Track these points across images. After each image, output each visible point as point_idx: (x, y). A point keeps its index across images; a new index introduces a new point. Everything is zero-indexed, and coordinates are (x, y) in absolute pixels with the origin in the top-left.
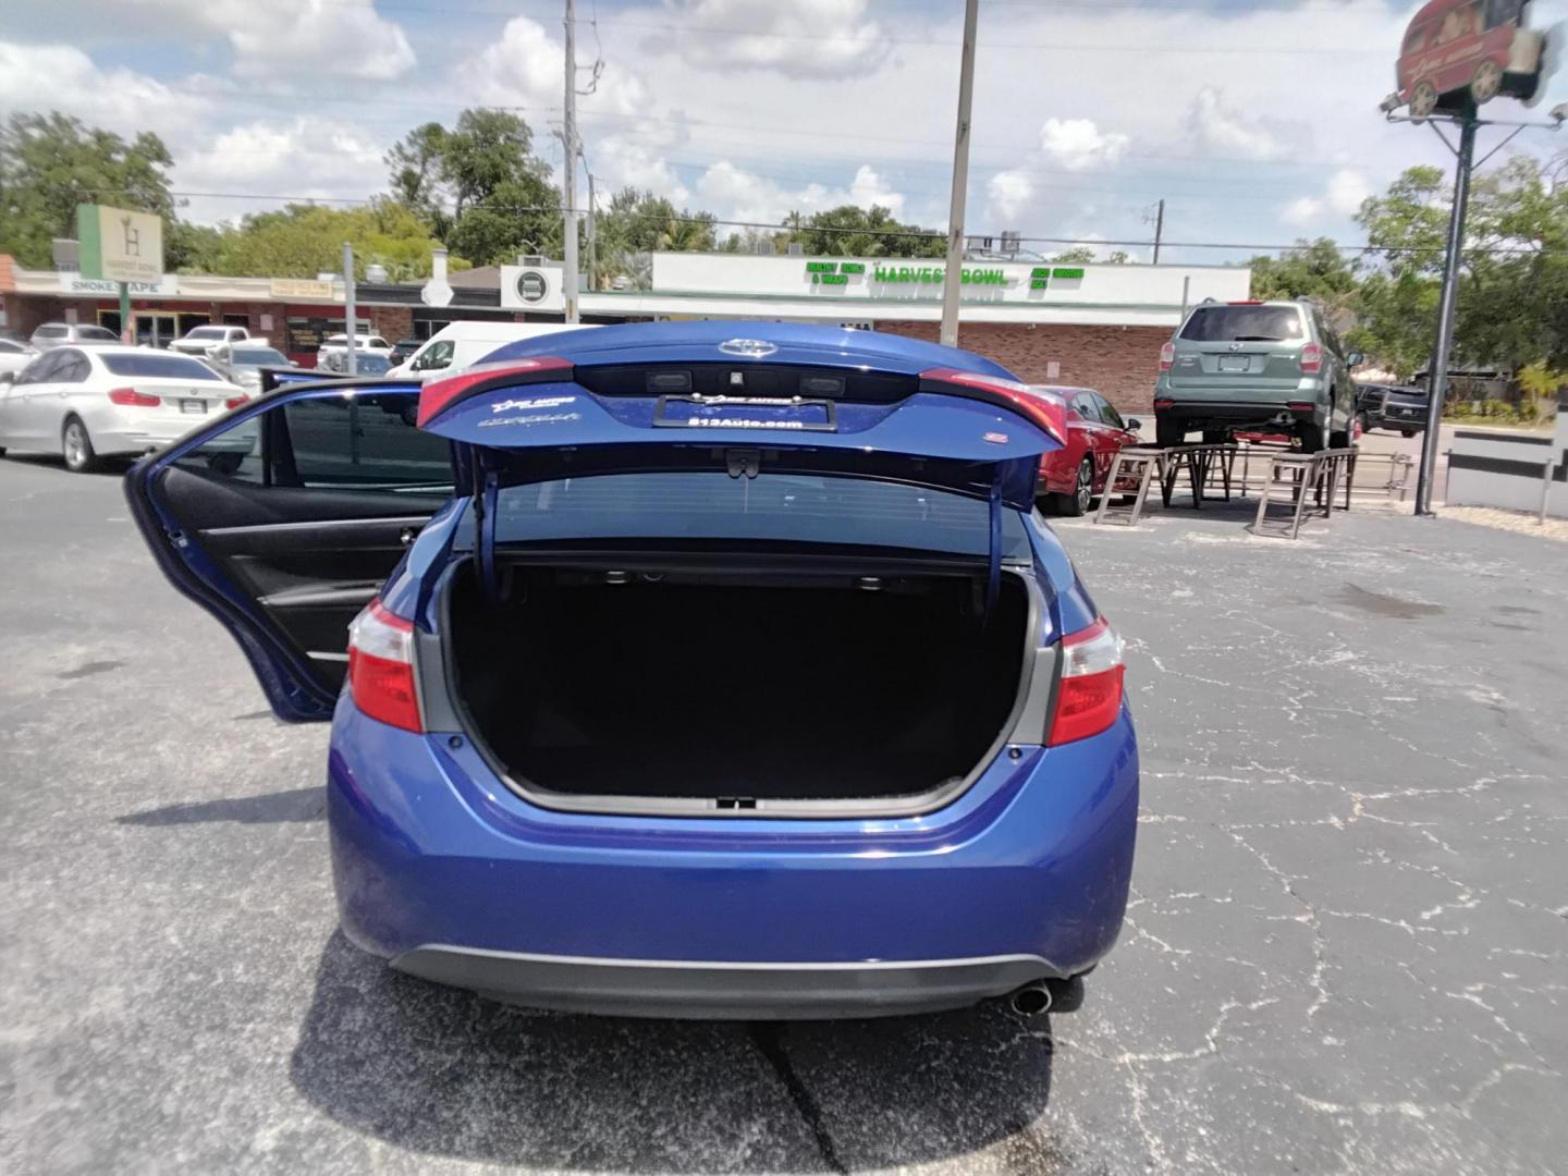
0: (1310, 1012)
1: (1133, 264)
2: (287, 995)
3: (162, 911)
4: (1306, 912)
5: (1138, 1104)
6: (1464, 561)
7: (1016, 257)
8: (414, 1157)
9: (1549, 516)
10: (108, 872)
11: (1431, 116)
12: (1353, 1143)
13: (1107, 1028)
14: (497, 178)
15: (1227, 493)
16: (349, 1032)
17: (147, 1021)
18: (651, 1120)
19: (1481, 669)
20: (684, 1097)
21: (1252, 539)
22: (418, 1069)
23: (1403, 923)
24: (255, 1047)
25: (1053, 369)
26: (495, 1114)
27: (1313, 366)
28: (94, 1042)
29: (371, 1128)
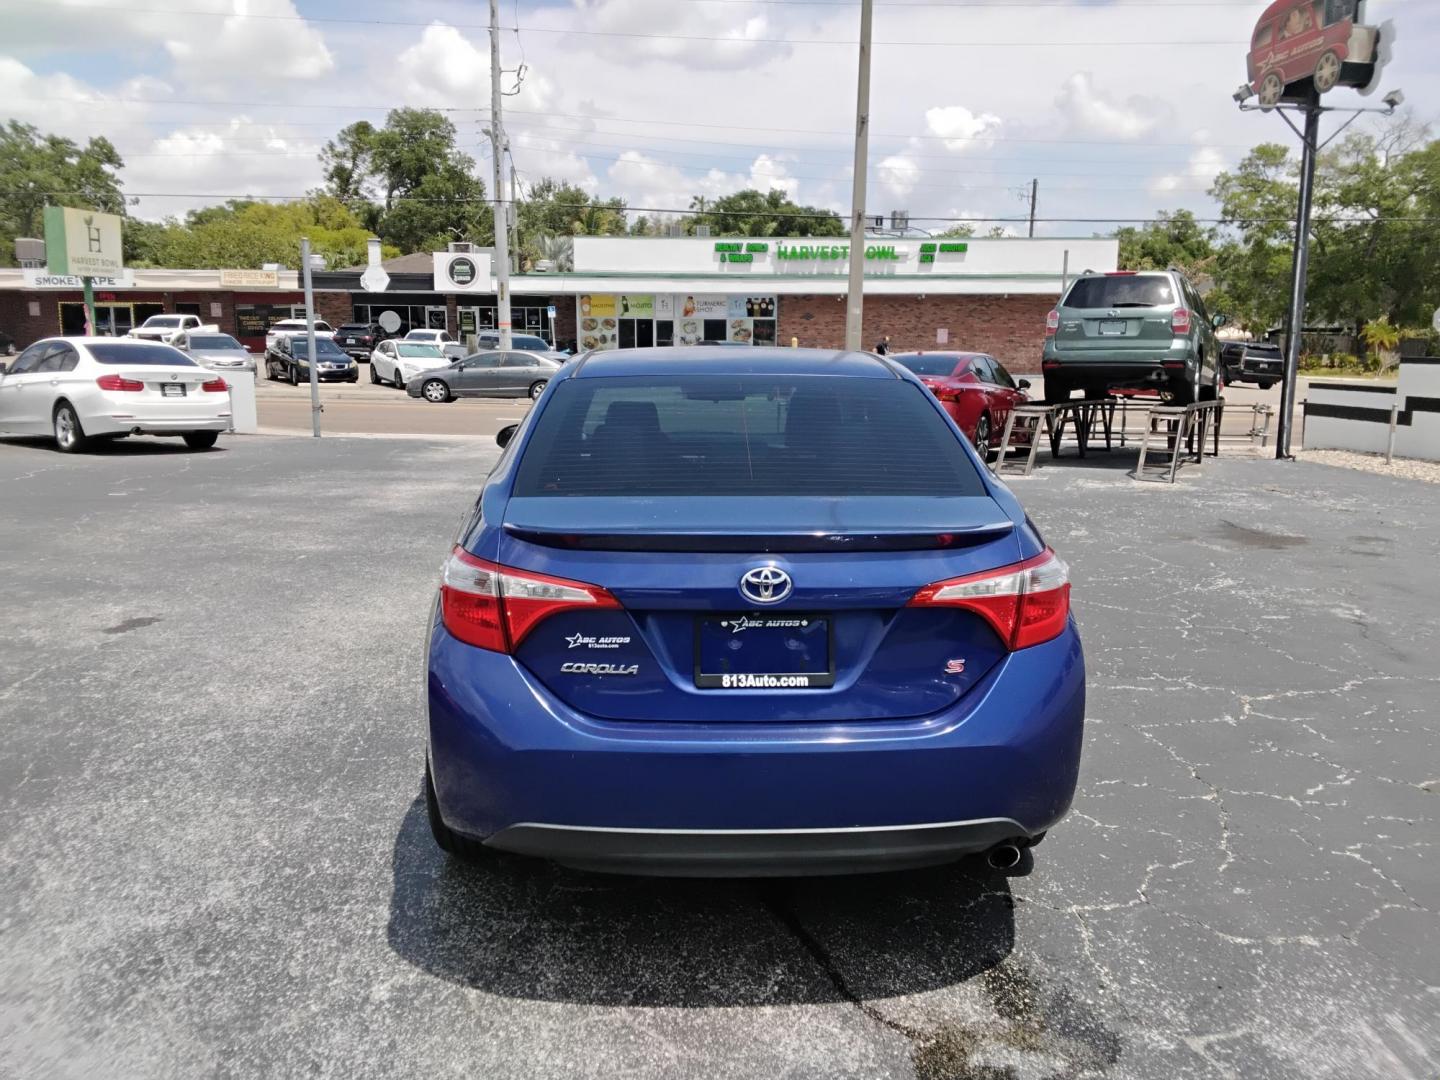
0: (1221, 869)
1: (1010, 238)
2: (372, 883)
3: (248, 821)
4: (1210, 792)
5: (1087, 943)
6: (1323, 497)
7: (905, 233)
8: (505, 1000)
9: (1395, 456)
10: (195, 791)
11: (1279, 104)
12: (1264, 966)
13: (1054, 887)
14: (422, 171)
15: (1108, 444)
16: (431, 908)
17: (259, 906)
18: (692, 967)
19: (1344, 590)
20: (716, 949)
21: (1135, 484)
22: (494, 934)
23: (1292, 799)
24: (355, 923)
25: (942, 335)
26: (565, 966)
27: (1182, 328)
28: (218, 923)
29: (465, 980)
